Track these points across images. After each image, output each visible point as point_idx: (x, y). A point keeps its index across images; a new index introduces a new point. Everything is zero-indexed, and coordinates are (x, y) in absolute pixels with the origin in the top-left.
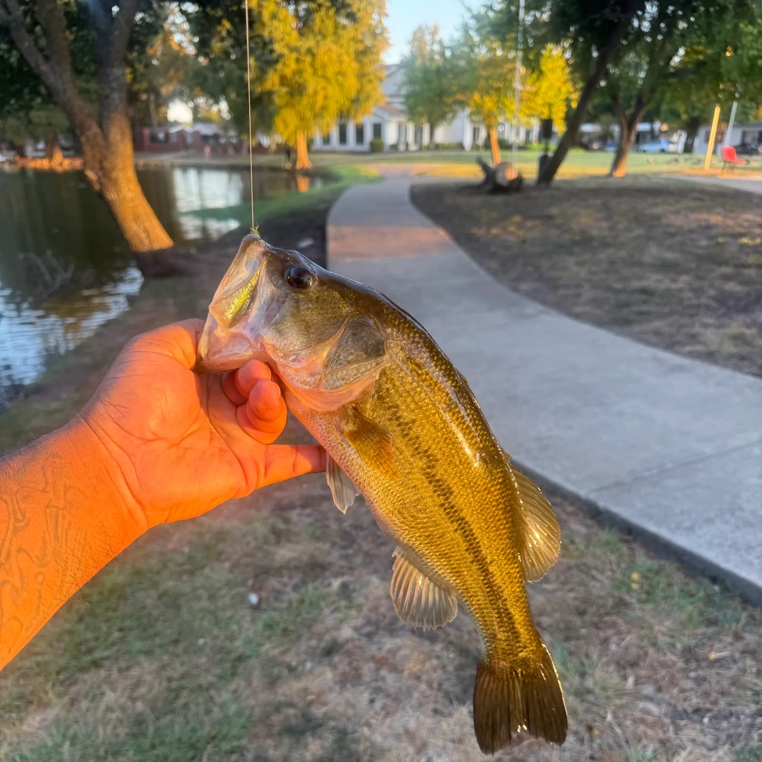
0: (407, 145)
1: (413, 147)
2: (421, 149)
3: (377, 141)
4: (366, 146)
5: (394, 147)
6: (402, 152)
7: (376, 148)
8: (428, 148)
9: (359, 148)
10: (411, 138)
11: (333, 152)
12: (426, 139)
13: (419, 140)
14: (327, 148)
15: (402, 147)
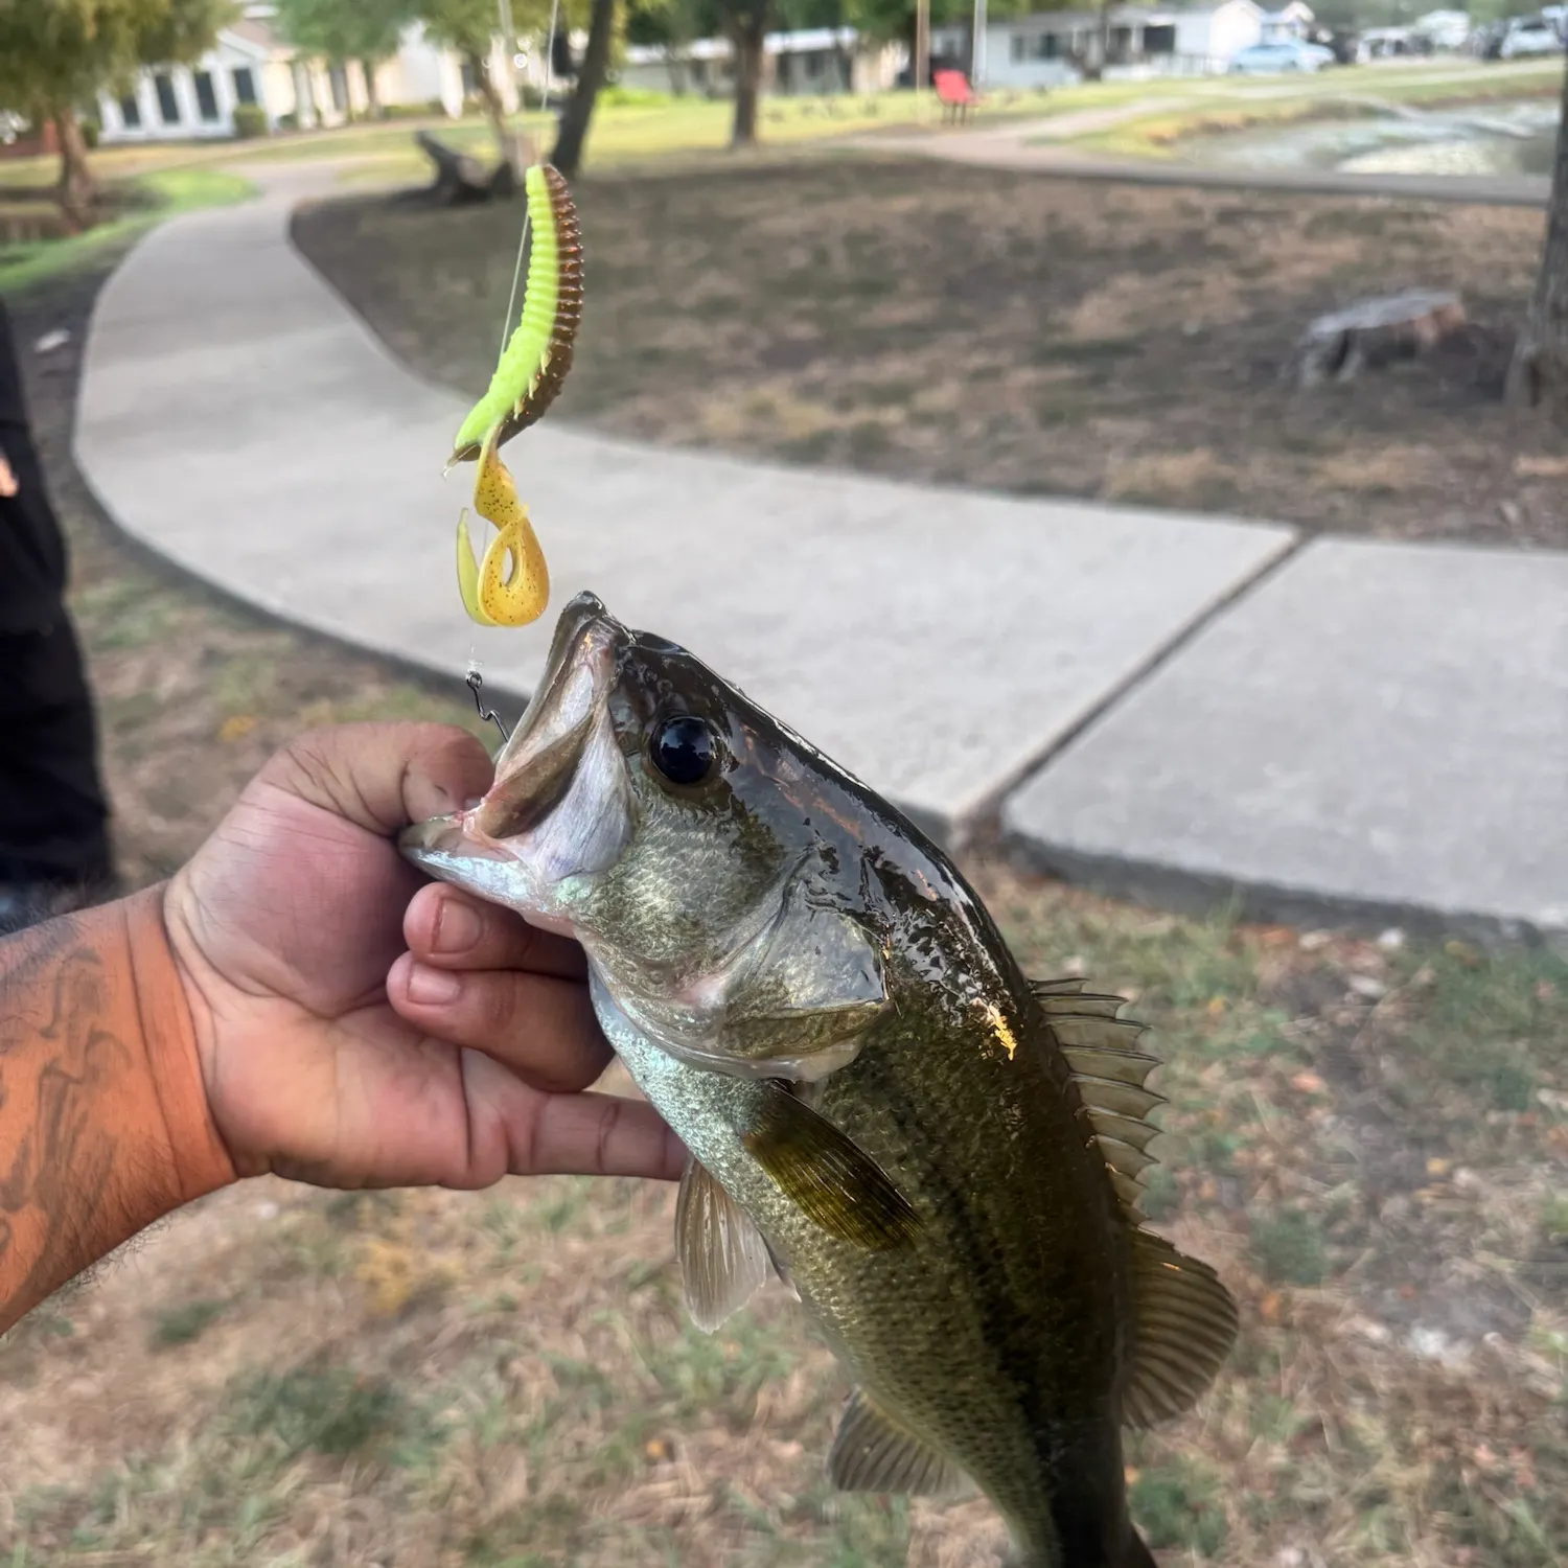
0: (318, 114)
1: (333, 118)
2: (350, 121)
3: (247, 110)
4: (224, 125)
5: (290, 121)
6: (310, 131)
7: (248, 127)
8: (366, 118)
9: (211, 129)
10: (324, 97)
11: (152, 142)
12: (359, 100)
13: (343, 102)
14: (135, 133)
15: (307, 120)
